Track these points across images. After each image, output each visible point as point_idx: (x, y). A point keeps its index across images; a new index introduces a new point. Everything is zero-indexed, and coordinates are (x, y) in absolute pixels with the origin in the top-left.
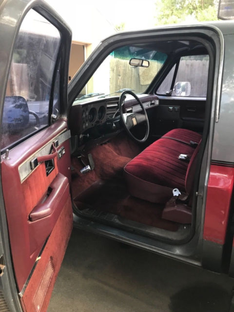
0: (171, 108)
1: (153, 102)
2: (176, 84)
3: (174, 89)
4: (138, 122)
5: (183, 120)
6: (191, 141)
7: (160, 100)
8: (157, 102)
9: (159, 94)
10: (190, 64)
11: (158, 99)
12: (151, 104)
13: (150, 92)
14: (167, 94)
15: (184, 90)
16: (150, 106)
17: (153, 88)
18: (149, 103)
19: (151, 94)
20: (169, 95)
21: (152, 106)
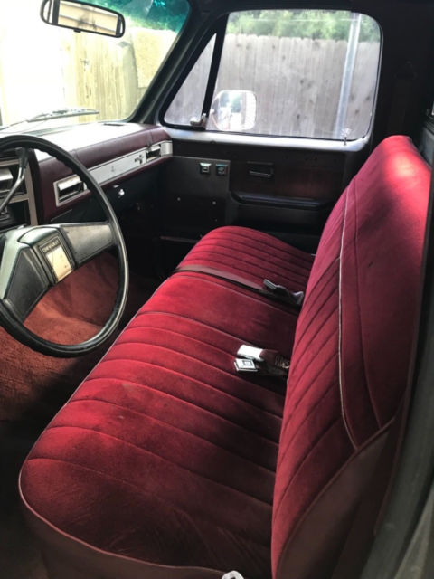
0: (206, 165)
1: (154, 149)
2: (217, 96)
3: (212, 111)
4: (79, 259)
5: (240, 200)
6: (267, 282)
7: (177, 144)
8: (167, 149)
9: (173, 123)
10: (245, 44)
11: (168, 138)
12: (149, 155)
13: (145, 118)
14: (193, 123)
15: (237, 109)
16: (146, 162)
17: (154, 104)
18: (143, 152)
19: (150, 122)
20: (199, 127)
21: (154, 160)
